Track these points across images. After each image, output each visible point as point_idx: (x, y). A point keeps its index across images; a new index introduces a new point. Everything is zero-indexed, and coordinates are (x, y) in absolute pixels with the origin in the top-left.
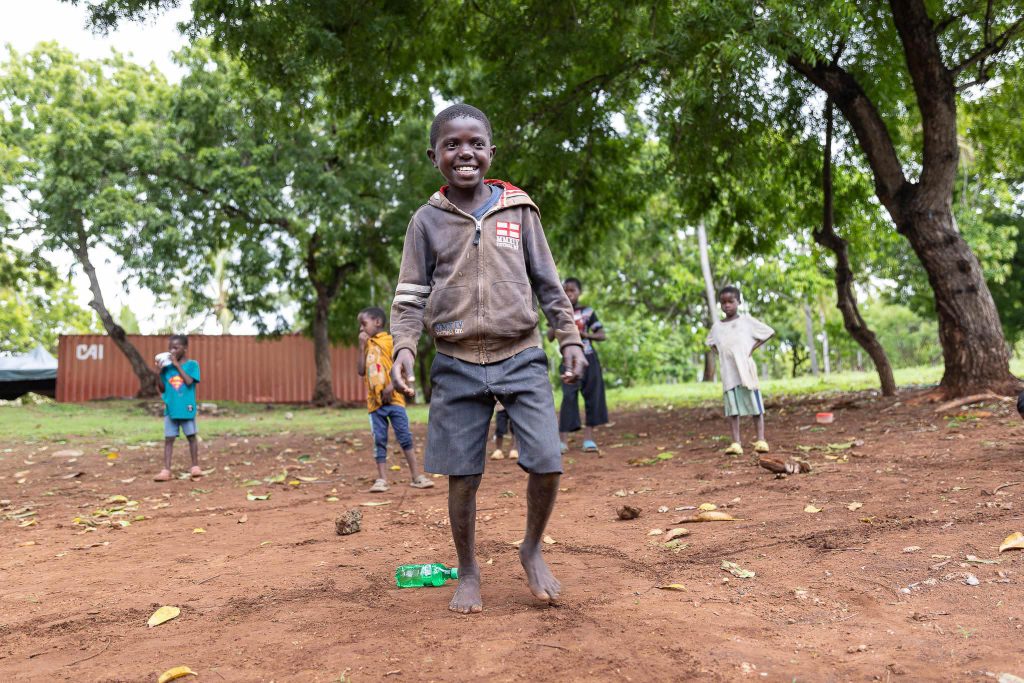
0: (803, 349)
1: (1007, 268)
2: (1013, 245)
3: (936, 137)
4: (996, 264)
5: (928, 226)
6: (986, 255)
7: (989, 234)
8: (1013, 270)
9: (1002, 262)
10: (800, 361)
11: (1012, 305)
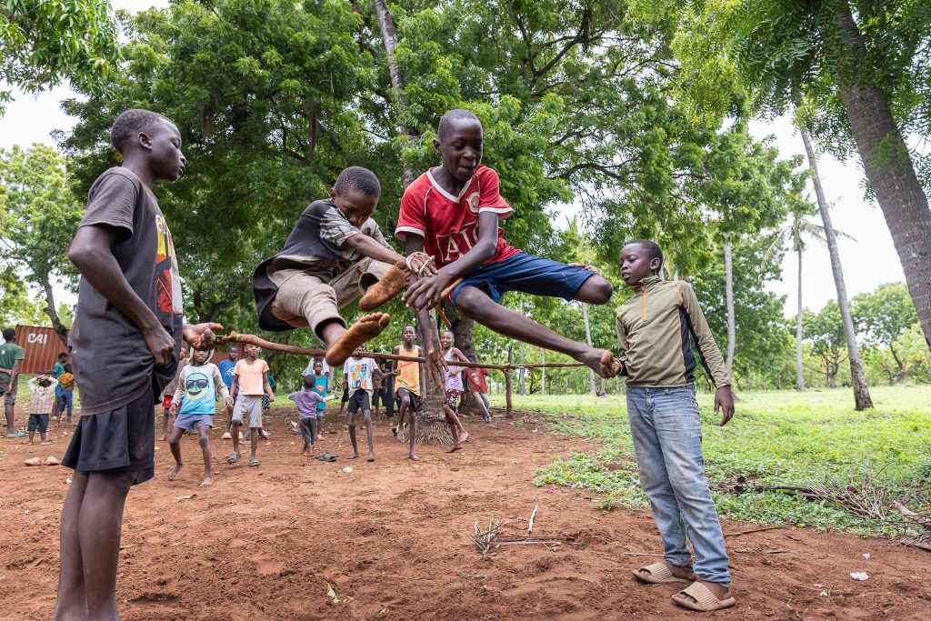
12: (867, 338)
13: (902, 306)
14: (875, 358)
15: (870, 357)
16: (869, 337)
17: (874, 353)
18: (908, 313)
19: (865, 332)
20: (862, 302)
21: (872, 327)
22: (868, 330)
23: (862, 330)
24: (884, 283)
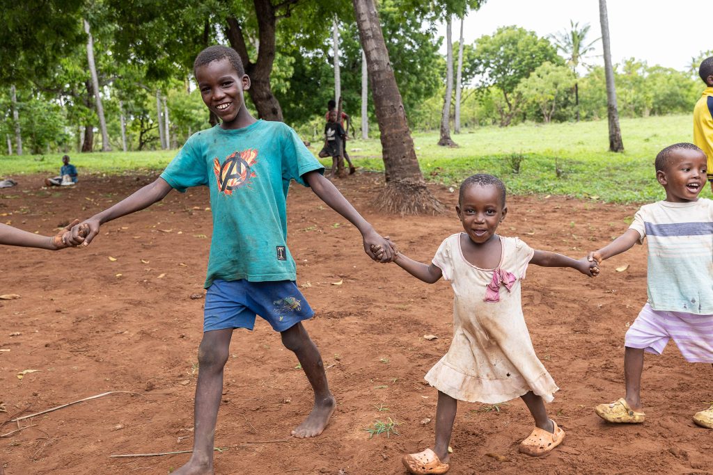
0: (147, 121)
1: (288, 84)
2: (292, 69)
3: (266, 43)
4: (282, 81)
5: (260, 89)
6: (277, 74)
7: (279, 61)
8: (291, 85)
9: (286, 80)
10: (145, 131)
11: (289, 105)
12: (482, 80)
13: (517, 50)
14: (487, 99)
15: (483, 99)
16: (484, 80)
17: (487, 94)
18: (522, 57)
19: (481, 74)
20: (484, 45)
21: (488, 69)
22: (483, 72)
23: (479, 73)
24: (501, 27)
